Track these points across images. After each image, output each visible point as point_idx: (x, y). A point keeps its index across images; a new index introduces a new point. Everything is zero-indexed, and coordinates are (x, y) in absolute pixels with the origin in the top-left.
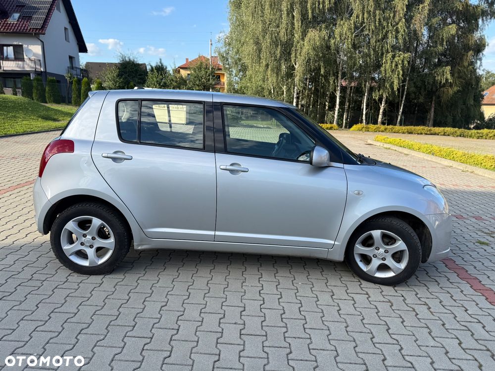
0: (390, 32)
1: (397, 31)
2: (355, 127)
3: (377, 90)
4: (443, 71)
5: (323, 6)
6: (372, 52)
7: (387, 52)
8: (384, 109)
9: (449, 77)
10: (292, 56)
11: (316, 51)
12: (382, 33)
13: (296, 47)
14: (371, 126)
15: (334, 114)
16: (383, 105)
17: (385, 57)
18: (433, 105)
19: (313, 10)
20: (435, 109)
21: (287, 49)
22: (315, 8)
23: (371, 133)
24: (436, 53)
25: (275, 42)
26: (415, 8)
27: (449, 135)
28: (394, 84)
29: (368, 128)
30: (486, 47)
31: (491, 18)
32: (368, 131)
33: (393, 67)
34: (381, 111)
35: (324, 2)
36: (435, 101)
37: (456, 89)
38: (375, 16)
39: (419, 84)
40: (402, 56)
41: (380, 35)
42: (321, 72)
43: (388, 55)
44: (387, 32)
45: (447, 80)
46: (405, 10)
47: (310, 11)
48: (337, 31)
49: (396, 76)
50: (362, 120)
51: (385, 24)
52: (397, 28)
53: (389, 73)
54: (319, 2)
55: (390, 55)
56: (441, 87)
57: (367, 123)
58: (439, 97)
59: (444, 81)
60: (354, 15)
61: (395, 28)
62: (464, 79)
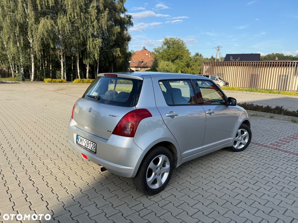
0: (90, 26)
1: (93, 27)
2: (75, 81)
3: (86, 59)
4: (117, 50)
5: (48, 4)
6: (81, 37)
7: (89, 37)
8: (89, 70)
9: (120, 53)
10: (28, 34)
11: (48, 33)
12: (86, 26)
13: (31, 28)
14: (85, 80)
15: (61, 73)
16: (88, 67)
17: (89, 40)
18: (112, 68)
19: (41, 5)
20: (113, 70)
21: (24, 29)
22: (43, 4)
23: (86, 84)
24: (112, 40)
25: (14, 23)
26: (100, 15)
27: (122, 84)
28: (95, 56)
29: (83, 81)
30: (131, 39)
31: (130, 25)
32: (84, 83)
33: (94, 47)
34: (87, 71)
35: (48, 2)
36: (113, 65)
37: (122, 59)
38: (81, 16)
39: (105, 56)
40: (98, 41)
41: (85, 27)
42: (51, 46)
43: (90, 39)
44: (88, 26)
45: (119, 55)
46: (96, 15)
47: (39, 6)
48: (59, 22)
49: (96, 51)
50: (78, 76)
51: (87, 21)
52: (93, 24)
53: (92, 49)
54: (45, 1)
55: (91, 39)
56: (116, 58)
57: (81, 78)
58: (115, 64)
59: (117, 56)
60: (68, 13)
61: (92, 24)
62: (125, 55)
